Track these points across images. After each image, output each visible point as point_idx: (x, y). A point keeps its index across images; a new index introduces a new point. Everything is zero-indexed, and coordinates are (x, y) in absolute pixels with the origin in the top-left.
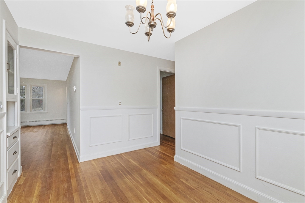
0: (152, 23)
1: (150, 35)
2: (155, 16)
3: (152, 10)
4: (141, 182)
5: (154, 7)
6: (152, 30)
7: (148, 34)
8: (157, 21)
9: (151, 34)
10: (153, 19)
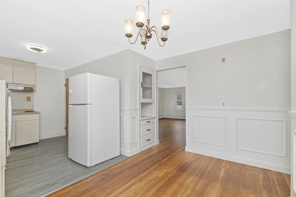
0: (149, 35)
1: (145, 44)
2: (150, 29)
3: (149, 23)
4: (197, 188)
5: (149, 20)
6: (148, 40)
7: (144, 43)
8: (152, 33)
9: (147, 43)
10: (149, 31)
